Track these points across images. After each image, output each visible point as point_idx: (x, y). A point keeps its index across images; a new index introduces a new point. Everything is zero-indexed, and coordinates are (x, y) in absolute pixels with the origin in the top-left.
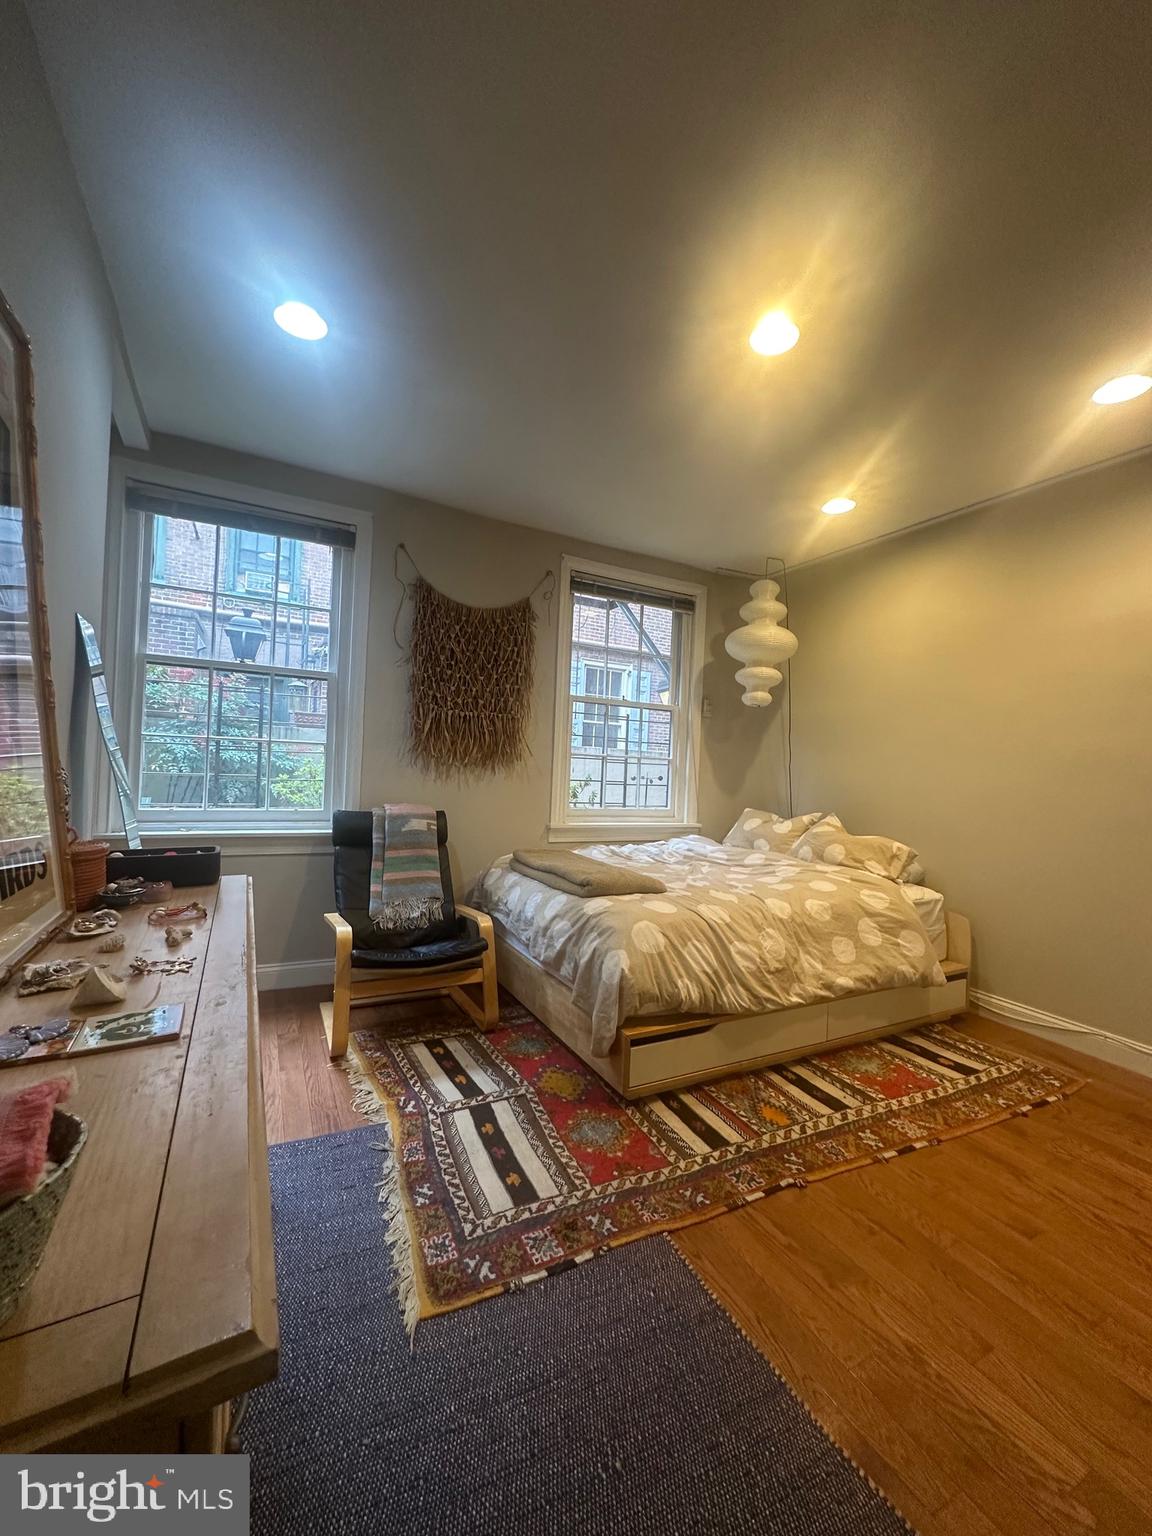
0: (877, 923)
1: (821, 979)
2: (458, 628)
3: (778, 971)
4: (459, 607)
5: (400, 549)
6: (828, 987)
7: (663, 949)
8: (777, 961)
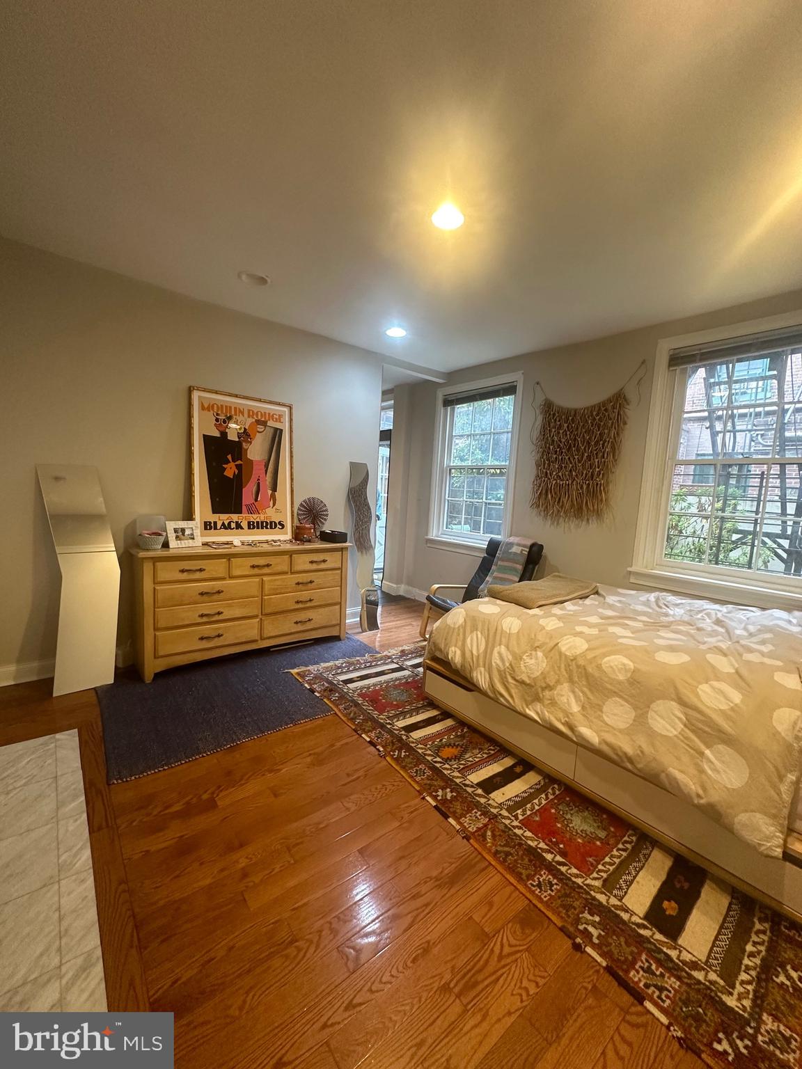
0: (686, 714)
1: (568, 717)
2: (566, 425)
3: (522, 682)
4: (569, 411)
5: (536, 385)
6: (571, 728)
7: (457, 626)
8: (529, 677)
